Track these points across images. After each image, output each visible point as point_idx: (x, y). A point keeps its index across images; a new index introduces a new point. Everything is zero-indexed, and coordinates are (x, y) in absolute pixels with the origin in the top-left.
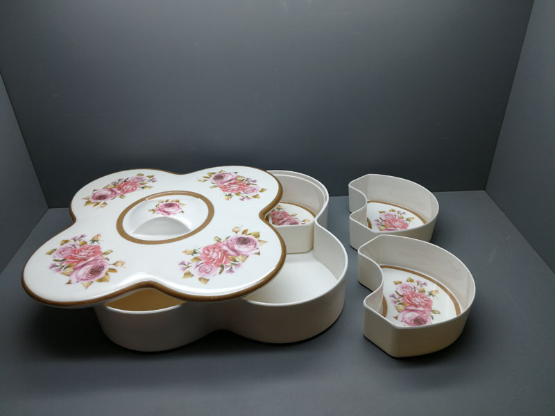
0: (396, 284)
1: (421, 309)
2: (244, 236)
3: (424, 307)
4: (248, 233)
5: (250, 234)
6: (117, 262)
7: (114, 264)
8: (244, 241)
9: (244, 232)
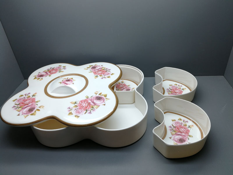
0: (173, 121)
1: (183, 134)
2: (100, 96)
3: (185, 133)
4: (102, 94)
5: (102, 95)
6: (41, 106)
7: (39, 107)
8: (99, 98)
9: (100, 94)
